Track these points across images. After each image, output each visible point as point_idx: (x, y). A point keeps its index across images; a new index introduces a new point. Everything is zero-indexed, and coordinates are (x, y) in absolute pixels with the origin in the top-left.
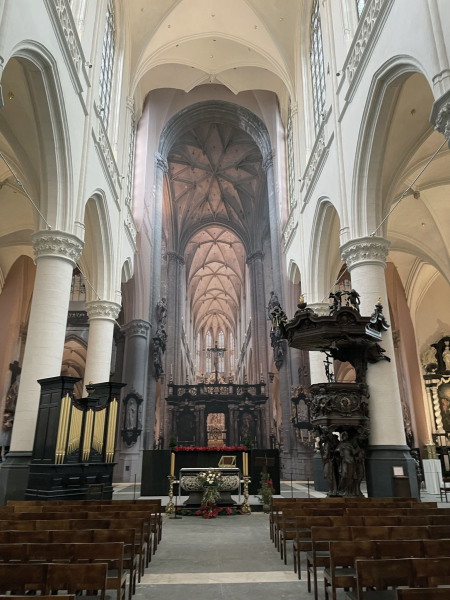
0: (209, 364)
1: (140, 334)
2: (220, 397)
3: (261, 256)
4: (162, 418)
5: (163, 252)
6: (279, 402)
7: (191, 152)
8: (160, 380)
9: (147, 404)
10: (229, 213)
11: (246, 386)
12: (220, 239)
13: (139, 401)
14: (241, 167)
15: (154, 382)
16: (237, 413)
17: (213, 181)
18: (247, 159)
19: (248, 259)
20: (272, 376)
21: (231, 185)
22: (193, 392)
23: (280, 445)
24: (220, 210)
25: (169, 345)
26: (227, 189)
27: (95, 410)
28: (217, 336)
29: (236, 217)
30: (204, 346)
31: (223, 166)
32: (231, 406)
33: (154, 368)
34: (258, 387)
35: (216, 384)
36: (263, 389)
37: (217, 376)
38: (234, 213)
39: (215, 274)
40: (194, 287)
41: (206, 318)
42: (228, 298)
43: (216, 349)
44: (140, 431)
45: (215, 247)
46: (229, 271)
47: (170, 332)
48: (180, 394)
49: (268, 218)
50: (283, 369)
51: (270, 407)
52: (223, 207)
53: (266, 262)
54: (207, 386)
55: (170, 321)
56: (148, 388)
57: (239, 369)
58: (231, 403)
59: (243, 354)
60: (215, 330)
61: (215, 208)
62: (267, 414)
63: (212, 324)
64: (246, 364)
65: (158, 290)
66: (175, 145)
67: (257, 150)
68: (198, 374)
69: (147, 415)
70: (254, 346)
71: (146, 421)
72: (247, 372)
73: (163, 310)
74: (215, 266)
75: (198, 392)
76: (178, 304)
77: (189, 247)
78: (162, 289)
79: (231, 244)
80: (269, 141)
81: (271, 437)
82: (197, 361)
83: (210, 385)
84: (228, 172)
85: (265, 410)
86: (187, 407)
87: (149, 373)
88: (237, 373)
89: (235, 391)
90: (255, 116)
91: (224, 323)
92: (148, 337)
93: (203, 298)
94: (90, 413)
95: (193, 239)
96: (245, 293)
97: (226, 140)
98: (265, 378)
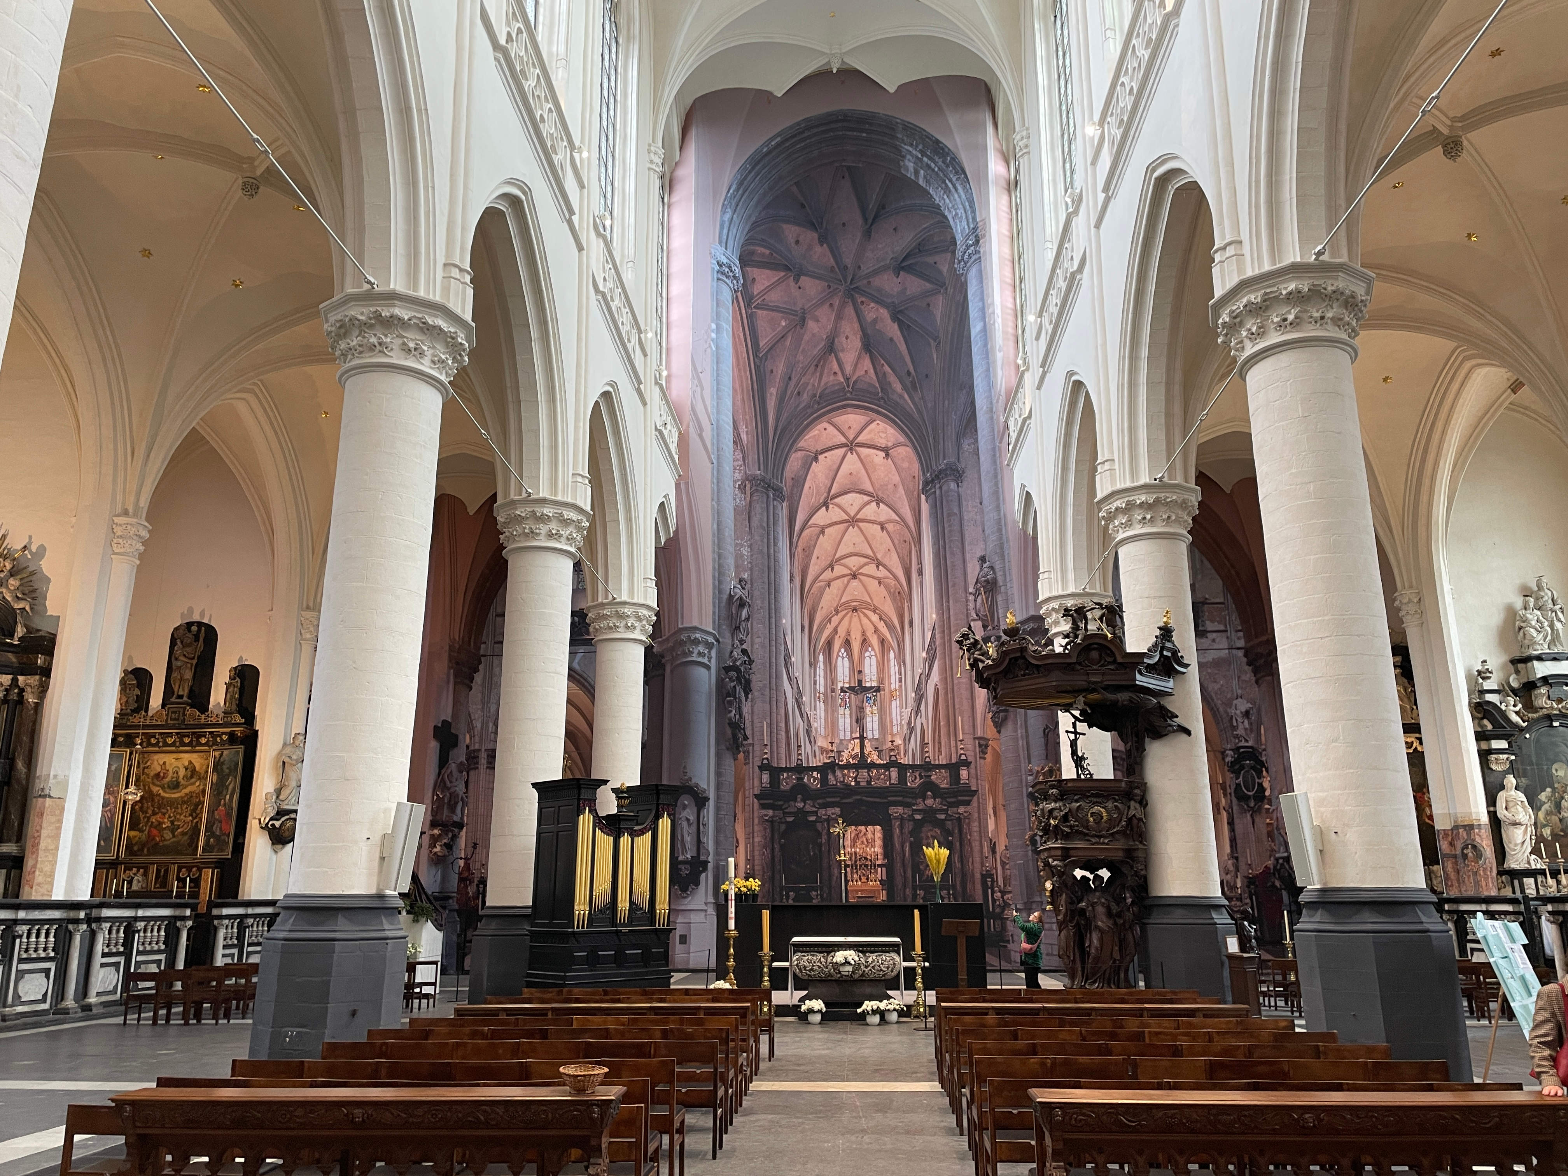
0: (845, 719)
1: (695, 657)
2: (871, 791)
3: (956, 474)
4: (750, 836)
5: (738, 476)
6: (1001, 801)
7: (792, 241)
8: (741, 756)
9: (718, 809)
10: (882, 378)
11: (927, 767)
12: (860, 439)
13: (701, 801)
14: (909, 269)
15: (728, 761)
16: (909, 826)
17: (843, 305)
18: (920, 248)
19: (926, 483)
20: (983, 745)
21: (884, 313)
22: (813, 781)
23: (1003, 893)
24: (860, 372)
25: (757, 680)
26: (875, 321)
27: (634, 834)
28: (861, 658)
29: (898, 387)
30: (833, 682)
31: (865, 269)
32: (896, 811)
33: (729, 731)
34: (953, 768)
35: (862, 763)
36: (964, 773)
37: (862, 746)
38: (892, 378)
39: (852, 521)
40: (808, 552)
41: (835, 620)
42: (882, 573)
43: (859, 689)
44: (706, 863)
45: (851, 458)
46: (884, 513)
47: (758, 653)
48: (784, 786)
49: (971, 388)
50: (1008, 730)
51: (982, 811)
52: (867, 364)
53: (967, 488)
54: (843, 767)
55: (758, 627)
56: (718, 774)
57: (912, 730)
58: (896, 804)
59: (920, 697)
60: (856, 646)
61: (848, 369)
62: (975, 824)
63: (848, 633)
64: (925, 720)
65: (730, 561)
66: (755, 226)
67: (943, 223)
68: (822, 743)
69: (718, 830)
70: (944, 680)
71: (717, 843)
72: (929, 738)
73: (742, 604)
74: (851, 501)
75: (824, 780)
76: (773, 589)
77: (794, 462)
78: (738, 557)
79: (886, 450)
80: (971, 203)
81: (984, 877)
82: (819, 714)
83: (848, 766)
84: (877, 282)
85: (969, 816)
86: (802, 814)
87: (718, 743)
88: (907, 740)
89: (902, 778)
90: (937, 142)
91: (876, 630)
92: (713, 664)
93: (828, 575)
94: (625, 840)
95: (802, 444)
96: (920, 563)
97: (872, 205)
98: (969, 749)
